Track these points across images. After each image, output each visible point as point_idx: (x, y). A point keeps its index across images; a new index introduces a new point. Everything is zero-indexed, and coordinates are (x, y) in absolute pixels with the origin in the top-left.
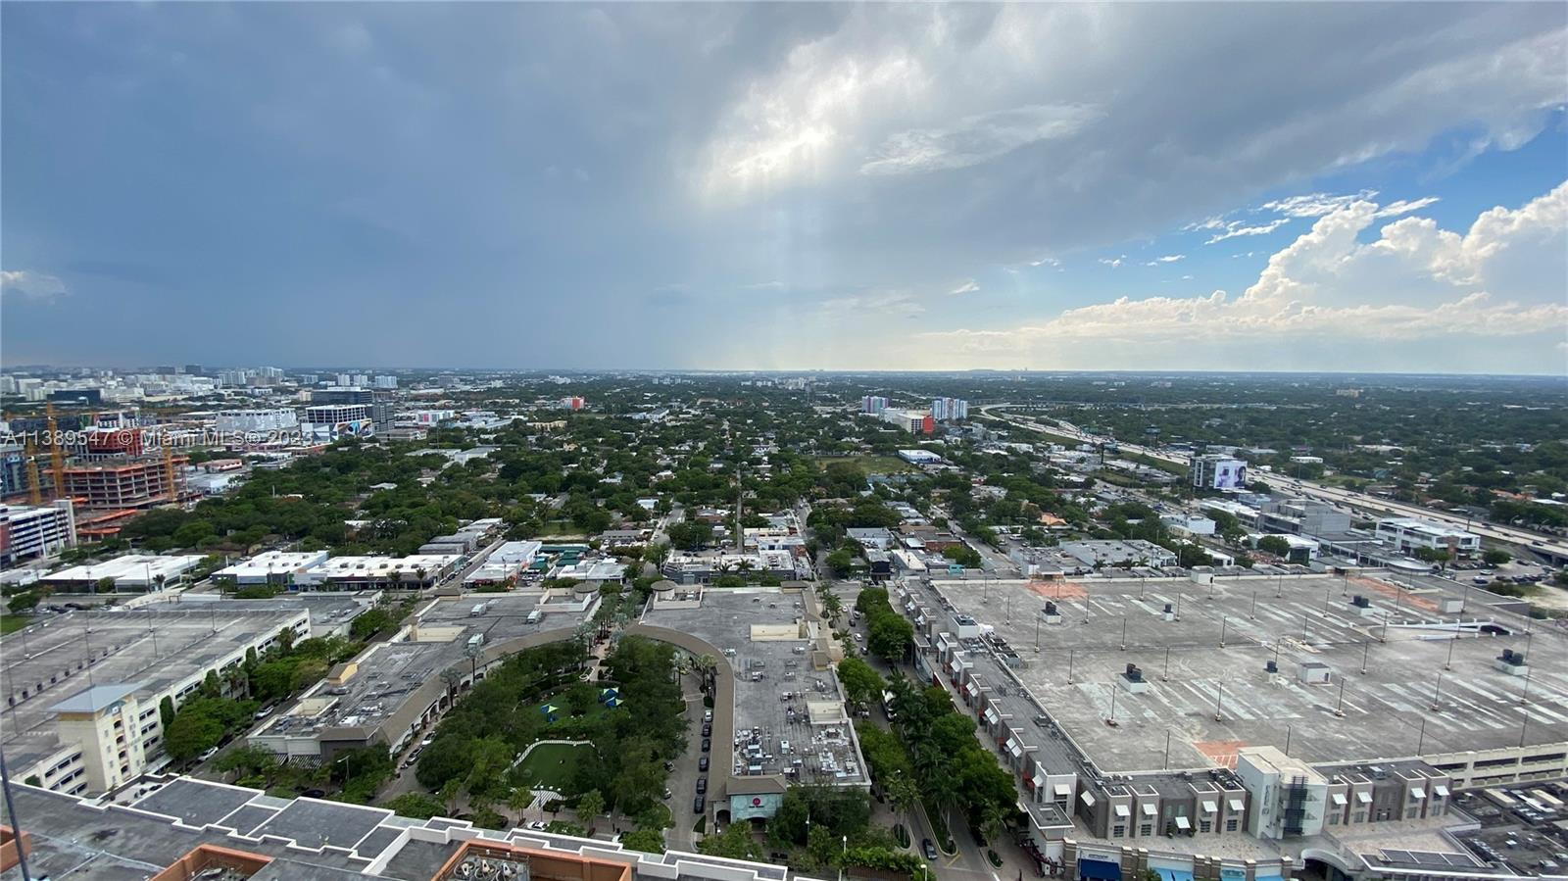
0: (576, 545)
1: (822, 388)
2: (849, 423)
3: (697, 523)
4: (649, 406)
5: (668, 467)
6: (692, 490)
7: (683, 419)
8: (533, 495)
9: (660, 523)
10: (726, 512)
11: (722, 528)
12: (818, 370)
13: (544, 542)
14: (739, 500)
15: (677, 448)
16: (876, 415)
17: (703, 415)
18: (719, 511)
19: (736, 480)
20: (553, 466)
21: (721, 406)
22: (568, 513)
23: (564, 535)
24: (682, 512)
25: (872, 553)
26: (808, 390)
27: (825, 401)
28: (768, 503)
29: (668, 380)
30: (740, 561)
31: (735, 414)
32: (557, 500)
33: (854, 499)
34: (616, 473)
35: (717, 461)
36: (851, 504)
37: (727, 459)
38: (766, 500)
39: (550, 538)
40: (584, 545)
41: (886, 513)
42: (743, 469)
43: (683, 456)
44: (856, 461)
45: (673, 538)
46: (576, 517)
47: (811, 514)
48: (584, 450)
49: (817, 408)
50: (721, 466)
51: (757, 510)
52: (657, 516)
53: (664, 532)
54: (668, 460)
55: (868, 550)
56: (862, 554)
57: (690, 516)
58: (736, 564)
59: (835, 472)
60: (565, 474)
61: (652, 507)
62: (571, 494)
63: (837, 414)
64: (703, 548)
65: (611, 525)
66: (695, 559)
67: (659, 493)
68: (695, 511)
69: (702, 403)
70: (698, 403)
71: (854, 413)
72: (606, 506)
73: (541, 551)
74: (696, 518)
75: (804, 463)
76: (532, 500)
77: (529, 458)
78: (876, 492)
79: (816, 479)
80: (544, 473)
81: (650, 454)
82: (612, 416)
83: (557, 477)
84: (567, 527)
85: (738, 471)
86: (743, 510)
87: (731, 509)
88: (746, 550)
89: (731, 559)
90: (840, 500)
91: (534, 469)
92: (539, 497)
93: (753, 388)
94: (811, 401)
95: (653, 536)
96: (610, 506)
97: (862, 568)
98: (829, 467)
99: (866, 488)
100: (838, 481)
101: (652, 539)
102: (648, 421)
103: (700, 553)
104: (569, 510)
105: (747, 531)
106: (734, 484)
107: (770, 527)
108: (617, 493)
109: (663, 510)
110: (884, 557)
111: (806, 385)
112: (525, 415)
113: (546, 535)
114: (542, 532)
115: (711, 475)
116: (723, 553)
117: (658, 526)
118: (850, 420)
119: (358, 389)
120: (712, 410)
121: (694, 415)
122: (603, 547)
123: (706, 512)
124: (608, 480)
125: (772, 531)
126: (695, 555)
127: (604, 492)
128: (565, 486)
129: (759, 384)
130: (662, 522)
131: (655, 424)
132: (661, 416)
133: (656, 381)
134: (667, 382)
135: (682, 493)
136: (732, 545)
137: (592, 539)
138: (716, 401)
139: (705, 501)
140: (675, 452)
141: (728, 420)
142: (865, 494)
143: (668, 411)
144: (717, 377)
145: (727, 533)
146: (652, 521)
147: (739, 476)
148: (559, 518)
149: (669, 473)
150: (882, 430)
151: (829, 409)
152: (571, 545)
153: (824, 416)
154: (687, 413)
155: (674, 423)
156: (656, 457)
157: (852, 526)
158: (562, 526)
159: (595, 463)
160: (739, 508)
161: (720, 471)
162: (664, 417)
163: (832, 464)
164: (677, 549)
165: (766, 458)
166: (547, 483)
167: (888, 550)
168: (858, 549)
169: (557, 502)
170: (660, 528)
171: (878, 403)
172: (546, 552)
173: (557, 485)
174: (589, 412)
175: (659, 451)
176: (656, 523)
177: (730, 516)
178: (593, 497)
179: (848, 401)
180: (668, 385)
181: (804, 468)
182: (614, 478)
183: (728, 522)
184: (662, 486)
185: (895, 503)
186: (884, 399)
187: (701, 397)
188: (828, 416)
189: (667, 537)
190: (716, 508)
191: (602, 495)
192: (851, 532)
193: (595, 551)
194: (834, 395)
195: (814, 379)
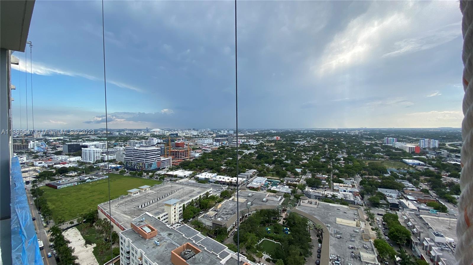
0: (276, 180)
1: (366, 134)
2: (378, 148)
3: (316, 179)
4: (300, 139)
5: (305, 159)
6: (314, 167)
7: (311, 144)
8: (265, 164)
9: (303, 177)
10: (327, 176)
11: (325, 181)
12: (364, 128)
13: (268, 178)
14: (332, 172)
15: (309, 153)
16: (391, 145)
17: (318, 143)
18: (324, 176)
19: (330, 165)
20: (271, 156)
21: (325, 140)
22: (274, 170)
23: (273, 177)
24: (311, 174)
25: (390, 199)
26: (360, 135)
27: (367, 139)
28: (343, 175)
29: (306, 131)
30: (332, 194)
31: (330, 143)
32: (271, 166)
33: (381, 177)
34: (289, 160)
35: (323, 158)
36: (380, 179)
37: (327, 158)
38: (342, 174)
39: (269, 177)
40: (279, 181)
41: (397, 184)
42: (333, 162)
43: (311, 156)
44: (382, 162)
45: (307, 183)
46: (277, 172)
47: (361, 181)
48: (279, 152)
49: (364, 142)
50: (325, 160)
51: (339, 176)
52: (302, 174)
53: (304, 180)
54: (306, 157)
55: (388, 198)
56: (385, 199)
57: (313, 176)
58: (330, 195)
59: (372, 166)
60: (274, 159)
61: (300, 171)
62: (275, 165)
63: (373, 144)
64: (318, 188)
65: (287, 176)
66: (315, 191)
67: (303, 167)
68: (315, 175)
69: (318, 139)
70: (316, 139)
71: (381, 144)
72: (286, 170)
73: (267, 181)
74: (316, 177)
75: (358, 161)
76: (265, 166)
77: (264, 154)
78: (391, 175)
79: (363, 168)
80: (268, 158)
81: (300, 154)
82: (288, 142)
83: (271, 159)
84: (274, 175)
85: (331, 163)
86: (333, 176)
87: (328, 175)
88: (334, 190)
89: (329, 193)
90: (374, 177)
91: (266, 157)
92: (267, 165)
93: (337, 134)
94: (361, 139)
95: (301, 181)
96: (287, 170)
97: (384, 204)
98: (369, 164)
99: (387, 173)
100: (373, 169)
101: (300, 182)
102: (299, 144)
103: (317, 189)
104: (275, 170)
105: (335, 184)
106: (330, 167)
107: (344, 183)
108: (289, 166)
109: (304, 173)
110: (396, 202)
111: (359, 133)
112: (264, 141)
113: (268, 176)
114: (267, 175)
115: (321, 163)
116: (325, 190)
117: (302, 178)
118: (379, 146)
119: (225, 134)
120: (322, 141)
121: (315, 143)
122: (284, 182)
123: (319, 175)
124: (286, 162)
125: (345, 185)
126: (315, 190)
127: (285, 165)
128: (274, 162)
129: (340, 133)
130: (304, 177)
131: (302, 145)
132: (303, 143)
133: (302, 132)
134: (306, 132)
135: (310, 168)
136: (329, 188)
137: (281, 179)
138: (323, 138)
139: (319, 171)
140: (308, 155)
141: (327, 145)
142: (386, 175)
143: (306, 141)
144: (323, 130)
145: (327, 183)
146: (300, 176)
147: (331, 164)
148: (272, 172)
149: (306, 161)
150: (394, 151)
151: (369, 142)
152: (275, 180)
153: (367, 144)
154: (313, 142)
155: (308, 145)
156: (302, 156)
157: (380, 187)
158: (273, 174)
159: (282, 156)
160: (332, 175)
161: (324, 162)
162: (304, 143)
163: (370, 163)
164: (309, 186)
165: (342, 159)
166: (269, 161)
167: (398, 199)
168: (384, 197)
169: (271, 167)
170: (303, 179)
171: (392, 140)
172: (268, 181)
173: (271, 162)
174: (281, 141)
175: (303, 154)
176: (301, 177)
177: (328, 178)
178: (282, 167)
179: (377, 139)
180: (306, 133)
181: (358, 163)
182: (288, 161)
183: (327, 180)
184: (304, 165)
185: (401, 180)
186: (395, 139)
187: (317, 137)
188: (369, 144)
189: (305, 182)
190: (323, 174)
191: (284, 166)
192: (380, 190)
193: (282, 183)
194: (371, 137)
195: (362, 131)
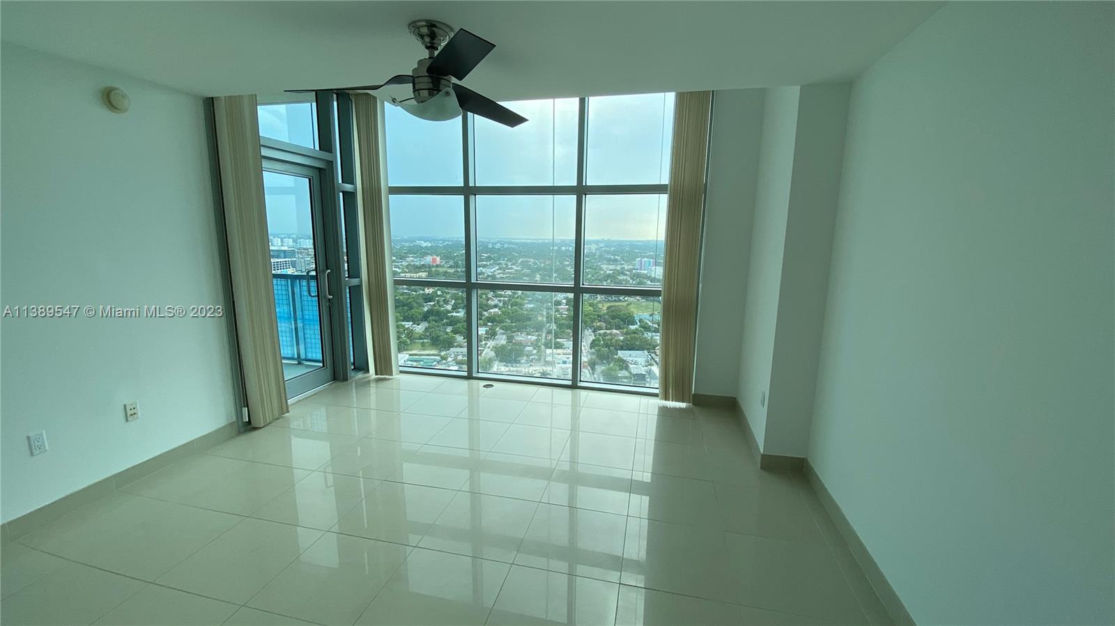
0: (431, 357)
1: (608, 252)
2: (625, 278)
3: (515, 344)
4: (485, 263)
5: (495, 306)
6: (512, 322)
7: (508, 273)
8: (403, 323)
9: (489, 344)
10: (534, 338)
11: (530, 348)
12: (606, 239)
13: (410, 355)
14: (544, 330)
15: (503, 293)
16: (646, 272)
17: (522, 270)
18: (529, 337)
19: (542, 315)
20: (417, 303)
21: (535, 264)
22: (427, 336)
23: (424, 350)
24: (504, 337)
25: (634, 368)
26: (598, 253)
27: (609, 261)
28: (564, 332)
30: (542, 371)
31: (544, 269)
32: (419, 326)
33: (625, 330)
34: (460, 310)
35: (530, 302)
36: (623, 334)
37: (537, 301)
38: (562, 330)
39: (414, 352)
40: (437, 358)
41: (646, 340)
42: (548, 309)
43: (506, 299)
44: (628, 305)
45: (497, 355)
46: (432, 339)
47: (593, 340)
48: (439, 293)
49: (604, 267)
50: (532, 306)
51: (556, 336)
52: (487, 339)
53: (491, 350)
54: (496, 301)
55: (631, 366)
56: (627, 368)
57: (510, 339)
58: (539, 373)
59: (613, 311)
60: (426, 309)
61: (484, 333)
62: (429, 323)
63: (618, 271)
64: (517, 362)
65: (455, 344)
66: (512, 369)
67: (489, 324)
68: (513, 337)
69: (522, 261)
70: (519, 262)
71: (630, 270)
72: (452, 331)
73: (408, 360)
74: (514, 341)
75: (591, 305)
76: (403, 326)
77: (401, 298)
78: (641, 326)
79: (599, 316)
80: (411, 308)
81: (484, 296)
82: (459, 270)
83: (420, 311)
84: (426, 345)
85: (545, 310)
86: (546, 337)
87: (539, 335)
88: (547, 363)
89: (536, 369)
90: (615, 331)
91: (404, 305)
92: (408, 324)
93: (559, 251)
94: (599, 261)
95: (484, 352)
96: (455, 332)
97: (626, 378)
98: (609, 308)
99: (633, 323)
100: (613, 317)
101: (483, 355)
102: (483, 273)
103: (514, 365)
104: (428, 334)
105: (549, 351)
106: (541, 318)
107: (565, 348)
108: (461, 323)
109: (492, 335)
110: (643, 371)
111: (596, 249)
112: (399, 268)
113: (410, 350)
114: (409, 348)
115: (526, 312)
116: (531, 365)
117: (488, 346)
118: (626, 275)
119: (286, 248)
120: (529, 267)
121: (516, 270)
122: (449, 359)
123: (520, 337)
124: (454, 314)
125: (565, 351)
126: (512, 366)
127: (451, 322)
128: (425, 317)
129: (563, 248)
130: (491, 343)
131: (488, 276)
132: (492, 271)
133: (490, 246)
134: (498, 246)
135: (505, 324)
136: (537, 360)
137: (443, 354)
138: (532, 260)
139: (519, 329)
140: (501, 296)
141: (540, 274)
142: (633, 327)
143: (497, 267)
144: (533, 243)
145: (535, 352)
146: (484, 342)
147: (545, 313)
148: (421, 339)
149: (497, 310)
150: (649, 282)
151: (612, 267)
152: (428, 357)
153: (608, 272)
154: (512, 268)
155: (501, 275)
156: (488, 299)
157: (622, 349)
158: (423, 344)
159: (446, 302)
160: (544, 335)
161: (532, 310)
162: (495, 271)
163: (611, 306)
164: (500, 361)
165: (564, 301)
166: (413, 314)
167: (646, 366)
168: (623, 365)
169: (420, 328)
170: (489, 348)
171: (647, 263)
172: (411, 361)
173: (420, 317)
174: (443, 266)
175: (491, 294)
176: (486, 344)
177: (537, 340)
178: (444, 325)
179: (626, 261)
180: (498, 249)
181: (591, 308)
182: (458, 312)
183: (535, 345)
184: (491, 319)
185: (654, 334)
186: (651, 260)
187: (522, 257)
188: (611, 272)
189: (492, 354)
190: (528, 334)
191: (450, 324)
192: (621, 354)
193: (444, 361)
194: (616, 257)
195: (603, 245)
